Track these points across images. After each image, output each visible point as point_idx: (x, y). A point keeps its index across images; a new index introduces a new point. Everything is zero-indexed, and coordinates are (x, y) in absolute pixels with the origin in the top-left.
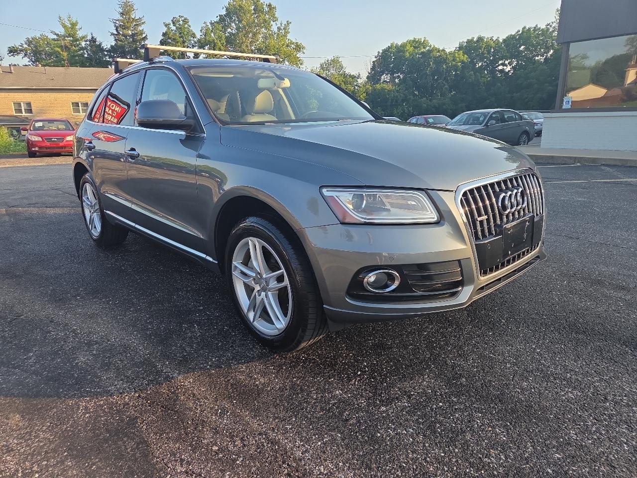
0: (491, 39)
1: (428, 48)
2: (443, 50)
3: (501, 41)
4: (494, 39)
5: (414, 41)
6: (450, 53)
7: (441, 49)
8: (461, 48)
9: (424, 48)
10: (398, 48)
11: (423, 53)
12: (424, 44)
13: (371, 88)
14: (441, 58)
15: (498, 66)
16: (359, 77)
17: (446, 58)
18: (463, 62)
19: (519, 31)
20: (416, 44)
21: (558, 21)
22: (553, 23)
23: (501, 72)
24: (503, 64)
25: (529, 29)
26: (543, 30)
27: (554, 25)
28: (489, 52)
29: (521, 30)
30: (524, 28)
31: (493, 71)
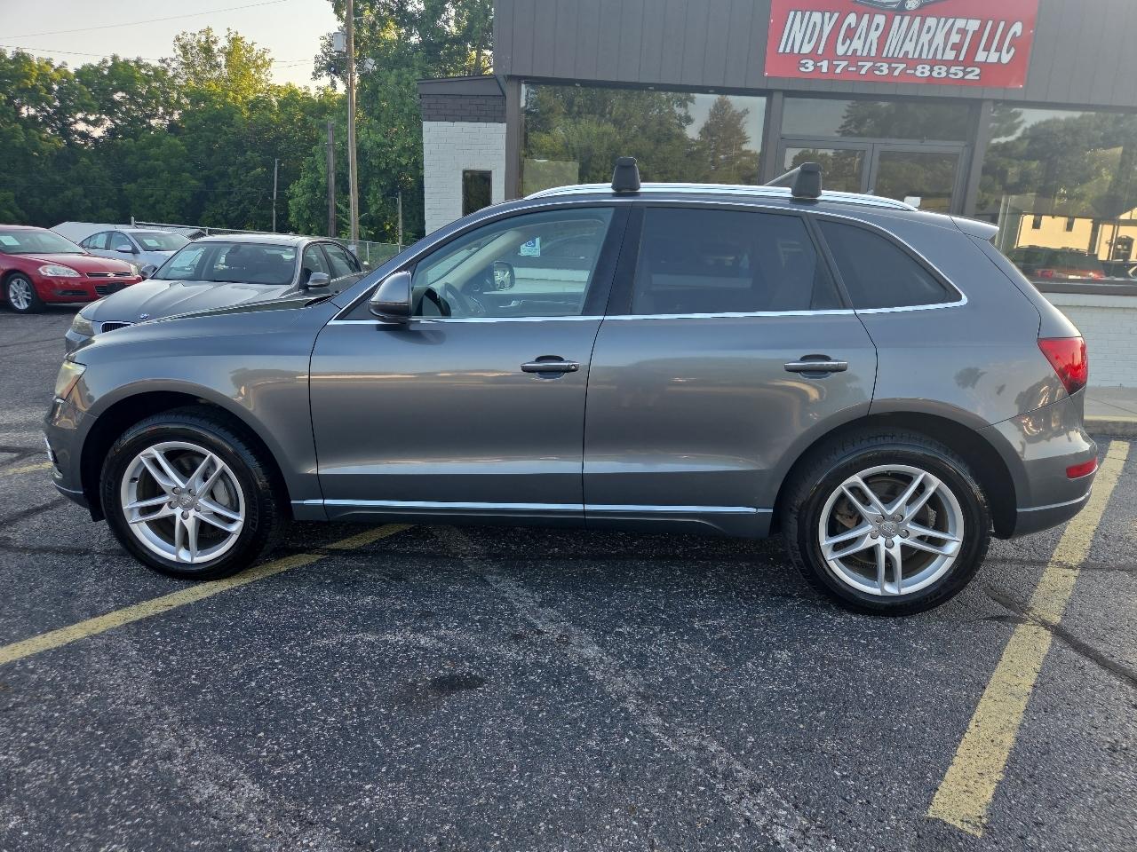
0: (49, 63)
3: (72, 72)
4: (56, 64)
15: (76, 122)
19: (105, 61)
21: (181, 59)
22: (172, 60)
23: (84, 135)
24: (86, 121)
25: (126, 62)
26: (155, 70)
27: (174, 65)
28: (50, 90)
29: (109, 59)
30: (115, 58)
31: (65, 131)
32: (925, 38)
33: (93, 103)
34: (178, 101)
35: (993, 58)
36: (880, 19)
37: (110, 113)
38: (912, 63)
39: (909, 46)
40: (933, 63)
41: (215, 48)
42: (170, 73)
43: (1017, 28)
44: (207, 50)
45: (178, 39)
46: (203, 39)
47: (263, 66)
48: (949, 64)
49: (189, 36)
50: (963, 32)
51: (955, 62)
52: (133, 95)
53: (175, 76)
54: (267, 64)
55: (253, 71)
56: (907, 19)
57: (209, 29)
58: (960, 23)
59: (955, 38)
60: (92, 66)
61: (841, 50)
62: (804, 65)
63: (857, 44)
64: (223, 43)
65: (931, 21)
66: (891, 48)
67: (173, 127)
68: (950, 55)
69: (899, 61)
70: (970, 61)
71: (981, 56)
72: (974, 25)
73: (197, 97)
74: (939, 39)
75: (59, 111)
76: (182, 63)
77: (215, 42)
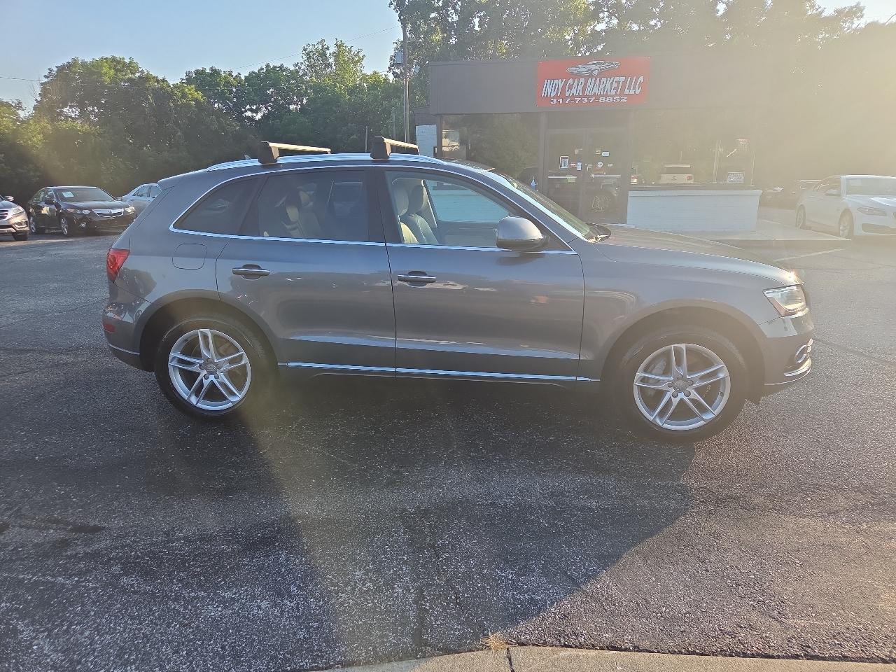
0: (230, 74)
1: (137, 75)
2: (164, 80)
3: (243, 78)
4: (234, 74)
5: (114, 59)
6: (176, 86)
7: (160, 78)
8: (189, 80)
9: (132, 73)
10: (88, 69)
11: (130, 80)
12: (131, 67)
13: (49, 127)
14: (163, 93)
15: (246, 111)
16: (19, 106)
17: (172, 92)
18: (196, 100)
19: (262, 69)
20: (116, 63)
21: (307, 63)
22: (302, 63)
23: (251, 119)
24: (251, 110)
25: (275, 67)
26: (291, 72)
27: (303, 67)
28: (231, 92)
29: (264, 67)
30: (268, 66)
31: (240, 118)
32: (602, 86)
33: (255, 98)
34: (306, 92)
35: (632, 92)
36: (582, 80)
37: (265, 103)
38: (597, 97)
39: (595, 90)
40: (606, 96)
41: (328, 52)
42: (300, 73)
43: (641, 79)
44: (323, 54)
45: (305, 50)
46: (320, 47)
47: (358, 61)
48: (613, 96)
49: (311, 47)
50: (618, 82)
51: (616, 95)
52: (279, 91)
53: (303, 75)
54: (360, 60)
55: (352, 65)
56: (594, 79)
57: (323, 40)
58: (617, 79)
59: (615, 85)
60: (254, 73)
61: (567, 94)
62: (552, 101)
63: (574, 91)
64: (333, 49)
65: (604, 79)
66: (588, 91)
67: (303, 109)
68: (613, 92)
69: (591, 96)
70: (622, 94)
71: (627, 91)
72: (622, 79)
73: (318, 89)
74: (608, 86)
75: (235, 105)
76: (308, 66)
77: (327, 48)
